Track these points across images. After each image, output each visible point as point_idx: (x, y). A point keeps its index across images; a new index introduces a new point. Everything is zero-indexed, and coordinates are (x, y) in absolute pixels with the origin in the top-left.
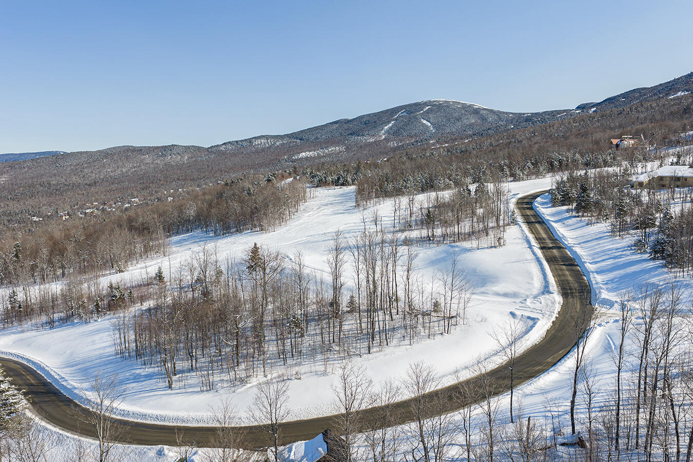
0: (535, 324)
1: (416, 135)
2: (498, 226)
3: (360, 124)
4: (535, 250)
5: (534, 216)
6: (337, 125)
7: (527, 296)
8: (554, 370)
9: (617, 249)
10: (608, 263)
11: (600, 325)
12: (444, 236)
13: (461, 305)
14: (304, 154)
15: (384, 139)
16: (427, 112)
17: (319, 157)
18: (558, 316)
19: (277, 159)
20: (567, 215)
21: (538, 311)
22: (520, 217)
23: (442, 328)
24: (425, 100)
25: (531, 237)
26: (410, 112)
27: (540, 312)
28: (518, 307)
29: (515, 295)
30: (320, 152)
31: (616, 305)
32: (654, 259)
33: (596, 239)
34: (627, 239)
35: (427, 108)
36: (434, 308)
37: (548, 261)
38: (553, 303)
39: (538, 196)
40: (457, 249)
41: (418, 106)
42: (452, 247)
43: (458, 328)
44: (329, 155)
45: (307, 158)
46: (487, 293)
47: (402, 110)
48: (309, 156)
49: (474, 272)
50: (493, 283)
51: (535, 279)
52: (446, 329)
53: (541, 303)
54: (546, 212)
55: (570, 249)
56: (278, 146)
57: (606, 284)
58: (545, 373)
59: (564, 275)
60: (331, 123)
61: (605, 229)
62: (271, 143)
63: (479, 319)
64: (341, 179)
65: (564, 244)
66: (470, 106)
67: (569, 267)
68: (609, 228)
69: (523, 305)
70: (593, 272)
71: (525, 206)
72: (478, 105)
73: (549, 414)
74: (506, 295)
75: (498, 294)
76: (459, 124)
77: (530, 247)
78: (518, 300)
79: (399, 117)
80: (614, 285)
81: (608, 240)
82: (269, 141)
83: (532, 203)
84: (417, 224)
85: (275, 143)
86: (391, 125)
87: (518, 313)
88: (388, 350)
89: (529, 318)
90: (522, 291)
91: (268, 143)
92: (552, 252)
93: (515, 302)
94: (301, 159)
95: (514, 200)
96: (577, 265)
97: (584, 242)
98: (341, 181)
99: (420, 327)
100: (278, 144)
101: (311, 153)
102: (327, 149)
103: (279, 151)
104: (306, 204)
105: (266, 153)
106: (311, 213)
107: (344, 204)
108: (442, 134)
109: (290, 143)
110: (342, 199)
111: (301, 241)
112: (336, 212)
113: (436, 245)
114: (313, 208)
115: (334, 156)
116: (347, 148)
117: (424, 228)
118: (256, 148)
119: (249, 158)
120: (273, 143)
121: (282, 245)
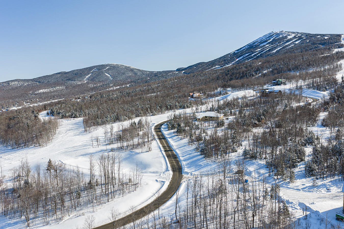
0: (164, 183)
1: (103, 81)
2: (148, 141)
3: (73, 75)
4: (163, 152)
5: (162, 135)
6: (60, 75)
7: (161, 172)
8: (171, 200)
9: (190, 151)
10: (187, 157)
11: (184, 182)
12: (127, 146)
13: (139, 180)
14: (42, 90)
15: (86, 83)
16: (108, 69)
17: (51, 92)
18: (171, 179)
19: (26, 93)
20: (174, 135)
21: (165, 178)
22: (156, 136)
23: (133, 189)
24: (106, 64)
25: (161, 145)
26: (99, 69)
27: (166, 178)
28: (158, 177)
29: (157, 172)
30: (51, 89)
31: (189, 173)
32: (201, 155)
33: (184, 146)
34: (194, 146)
35: (108, 67)
36: (129, 181)
37: (167, 157)
38: (170, 174)
39: (162, 124)
40: (134, 153)
41: (103, 66)
42: (132, 152)
43: (139, 188)
44: (56, 91)
45: (43, 93)
46: (147, 172)
47: (95, 68)
48: (45, 92)
49: (141, 163)
50: (149, 168)
51: (163, 165)
52: (135, 189)
53: (166, 175)
54: (166, 133)
55: (175, 150)
56: (25, 86)
57: (187, 165)
58: (168, 201)
59: (173, 163)
60: (56, 74)
61: (186, 142)
62: (21, 84)
63: (146, 184)
64: (74, 115)
65: (173, 149)
66: (129, 67)
67: (175, 159)
68: (188, 141)
69: (160, 176)
70: (182, 161)
71: (158, 130)
72: (132, 67)
73: (169, 215)
74: (154, 173)
75: (151, 172)
76: (124, 76)
77: (161, 151)
78: (158, 174)
79: (94, 71)
80: (189, 166)
81: (187, 147)
82: (20, 83)
83: (160, 128)
84: (115, 141)
85: (24, 84)
86: (89, 75)
87: (158, 180)
88: (115, 200)
89: (162, 181)
90: (159, 171)
91: (19, 84)
92: (169, 153)
93: (157, 175)
94: (41, 93)
95: (153, 127)
96: (177, 158)
97: (179, 148)
99: (125, 189)
100: (25, 84)
101: (46, 90)
102: (55, 88)
103: (26, 88)
104: (59, 129)
105: (18, 90)
106: (63, 135)
107: (78, 130)
108: (116, 80)
109: (33, 84)
110: (77, 127)
111: (62, 151)
112: (76, 134)
113: (125, 151)
114: (63, 132)
115: (59, 91)
116: (66, 87)
117: (118, 142)
118: (12, 87)
119: (8, 92)
120: (22, 84)
121: (54, 154)
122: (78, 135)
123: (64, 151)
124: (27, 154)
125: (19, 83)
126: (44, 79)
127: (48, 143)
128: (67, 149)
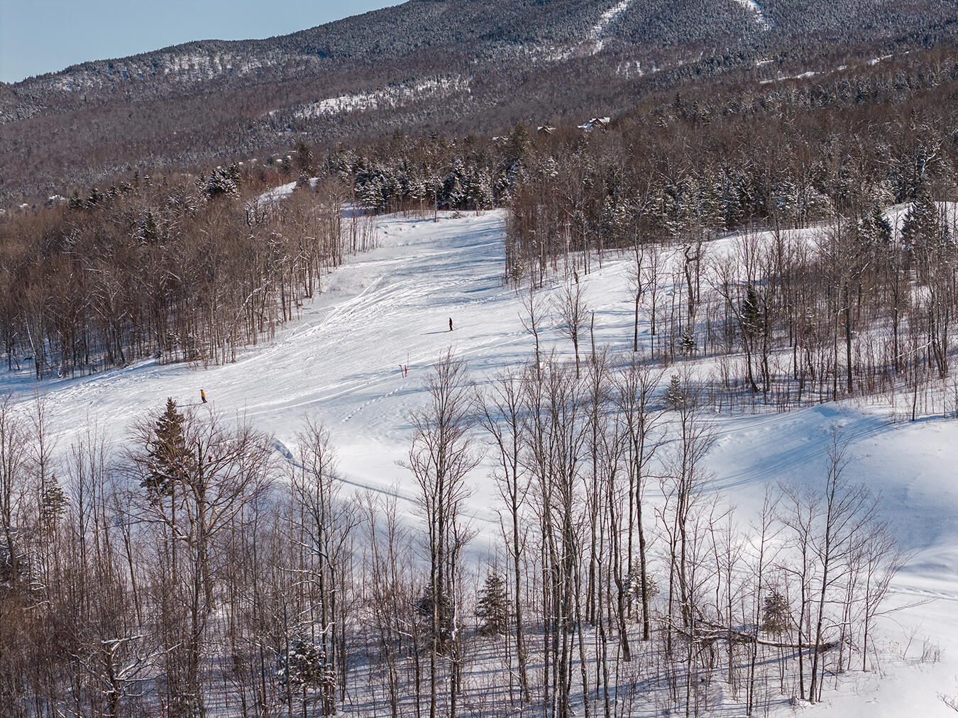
1: (707, 41)
12: (802, 378)
13: (857, 608)
14: (332, 102)
15: (600, 54)
17: (384, 111)
19: (242, 120)
23: (792, 683)
30: (389, 95)
36: (766, 618)
40: (844, 422)
42: (829, 413)
43: (845, 683)
44: (417, 106)
45: (342, 117)
46: (944, 567)
48: (349, 109)
49: (900, 497)
52: (807, 687)
56: (246, 78)
62: (224, 67)
63: (915, 652)
64: (458, 187)
82: (217, 60)
84: (711, 339)
85: (237, 67)
86: (623, 6)
91: (213, 65)
94: (326, 117)
98: (458, 193)
99: (719, 680)
100: (245, 69)
101: (356, 99)
102: (411, 87)
103: (249, 92)
104: (341, 269)
105: (206, 102)
106: (355, 300)
107: (468, 271)
108: (794, 37)
109: (288, 65)
110: (462, 254)
111: (323, 394)
112: (442, 296)
113: (774, 409)
114: (364, 282)
115: (434, 108)
116: (479, 81)
117: (734, 349)
118: (173, 85)
119: (149, 116)
120: (229, 67)
121: (260, 409)
122: (457, 301)
123: (330, 392)
124: (101, 401)
125: (212, 59)
126: (349, 34)
127: (249, 343)
128: (356, 381)
